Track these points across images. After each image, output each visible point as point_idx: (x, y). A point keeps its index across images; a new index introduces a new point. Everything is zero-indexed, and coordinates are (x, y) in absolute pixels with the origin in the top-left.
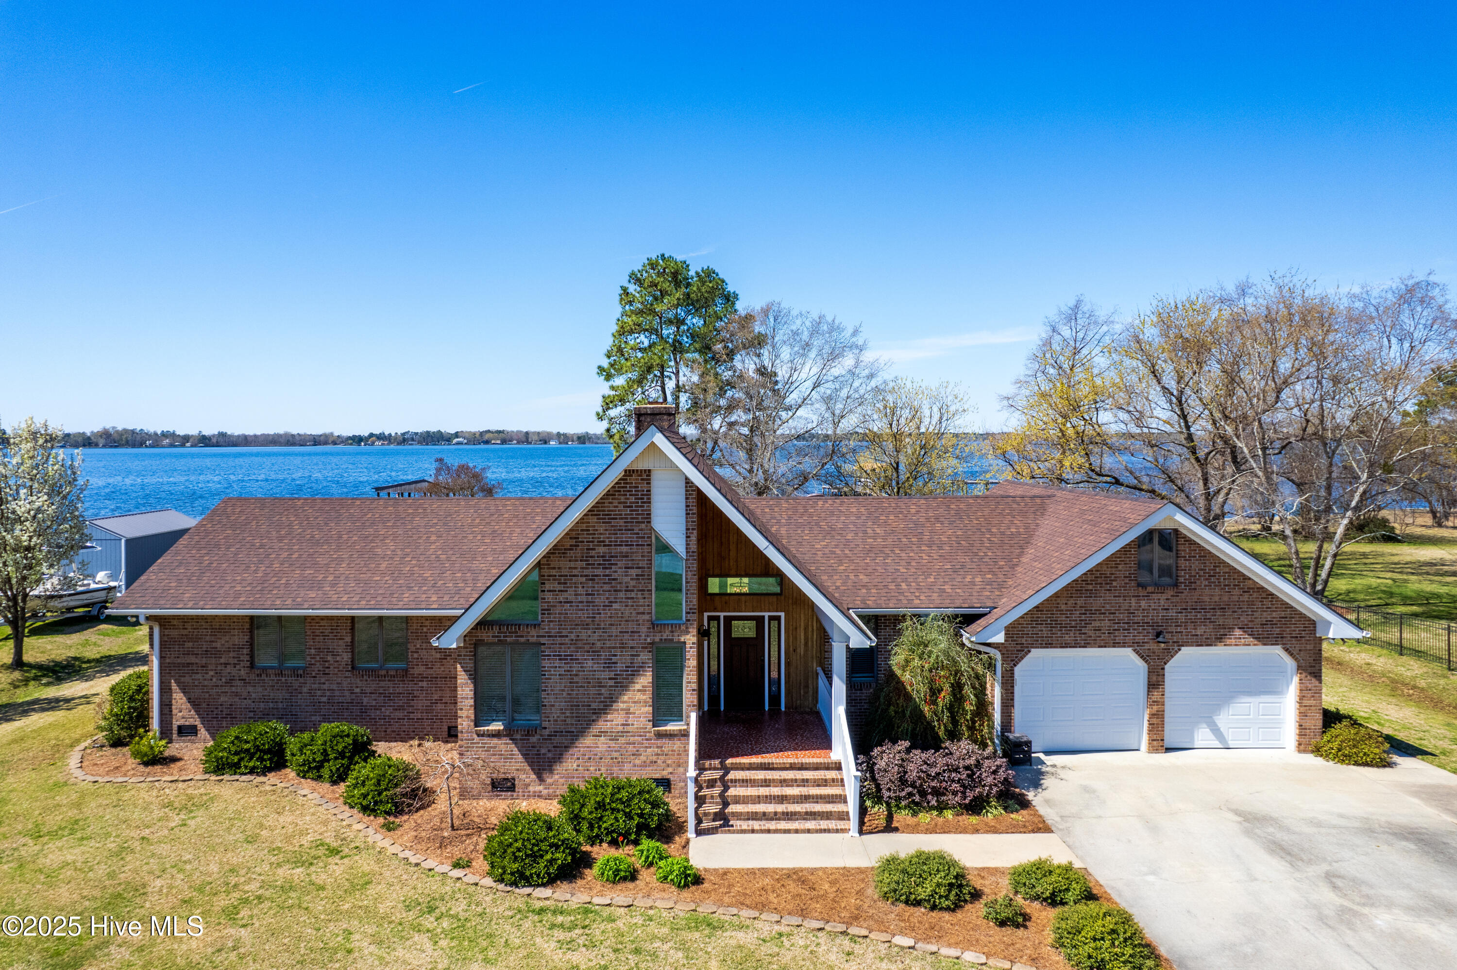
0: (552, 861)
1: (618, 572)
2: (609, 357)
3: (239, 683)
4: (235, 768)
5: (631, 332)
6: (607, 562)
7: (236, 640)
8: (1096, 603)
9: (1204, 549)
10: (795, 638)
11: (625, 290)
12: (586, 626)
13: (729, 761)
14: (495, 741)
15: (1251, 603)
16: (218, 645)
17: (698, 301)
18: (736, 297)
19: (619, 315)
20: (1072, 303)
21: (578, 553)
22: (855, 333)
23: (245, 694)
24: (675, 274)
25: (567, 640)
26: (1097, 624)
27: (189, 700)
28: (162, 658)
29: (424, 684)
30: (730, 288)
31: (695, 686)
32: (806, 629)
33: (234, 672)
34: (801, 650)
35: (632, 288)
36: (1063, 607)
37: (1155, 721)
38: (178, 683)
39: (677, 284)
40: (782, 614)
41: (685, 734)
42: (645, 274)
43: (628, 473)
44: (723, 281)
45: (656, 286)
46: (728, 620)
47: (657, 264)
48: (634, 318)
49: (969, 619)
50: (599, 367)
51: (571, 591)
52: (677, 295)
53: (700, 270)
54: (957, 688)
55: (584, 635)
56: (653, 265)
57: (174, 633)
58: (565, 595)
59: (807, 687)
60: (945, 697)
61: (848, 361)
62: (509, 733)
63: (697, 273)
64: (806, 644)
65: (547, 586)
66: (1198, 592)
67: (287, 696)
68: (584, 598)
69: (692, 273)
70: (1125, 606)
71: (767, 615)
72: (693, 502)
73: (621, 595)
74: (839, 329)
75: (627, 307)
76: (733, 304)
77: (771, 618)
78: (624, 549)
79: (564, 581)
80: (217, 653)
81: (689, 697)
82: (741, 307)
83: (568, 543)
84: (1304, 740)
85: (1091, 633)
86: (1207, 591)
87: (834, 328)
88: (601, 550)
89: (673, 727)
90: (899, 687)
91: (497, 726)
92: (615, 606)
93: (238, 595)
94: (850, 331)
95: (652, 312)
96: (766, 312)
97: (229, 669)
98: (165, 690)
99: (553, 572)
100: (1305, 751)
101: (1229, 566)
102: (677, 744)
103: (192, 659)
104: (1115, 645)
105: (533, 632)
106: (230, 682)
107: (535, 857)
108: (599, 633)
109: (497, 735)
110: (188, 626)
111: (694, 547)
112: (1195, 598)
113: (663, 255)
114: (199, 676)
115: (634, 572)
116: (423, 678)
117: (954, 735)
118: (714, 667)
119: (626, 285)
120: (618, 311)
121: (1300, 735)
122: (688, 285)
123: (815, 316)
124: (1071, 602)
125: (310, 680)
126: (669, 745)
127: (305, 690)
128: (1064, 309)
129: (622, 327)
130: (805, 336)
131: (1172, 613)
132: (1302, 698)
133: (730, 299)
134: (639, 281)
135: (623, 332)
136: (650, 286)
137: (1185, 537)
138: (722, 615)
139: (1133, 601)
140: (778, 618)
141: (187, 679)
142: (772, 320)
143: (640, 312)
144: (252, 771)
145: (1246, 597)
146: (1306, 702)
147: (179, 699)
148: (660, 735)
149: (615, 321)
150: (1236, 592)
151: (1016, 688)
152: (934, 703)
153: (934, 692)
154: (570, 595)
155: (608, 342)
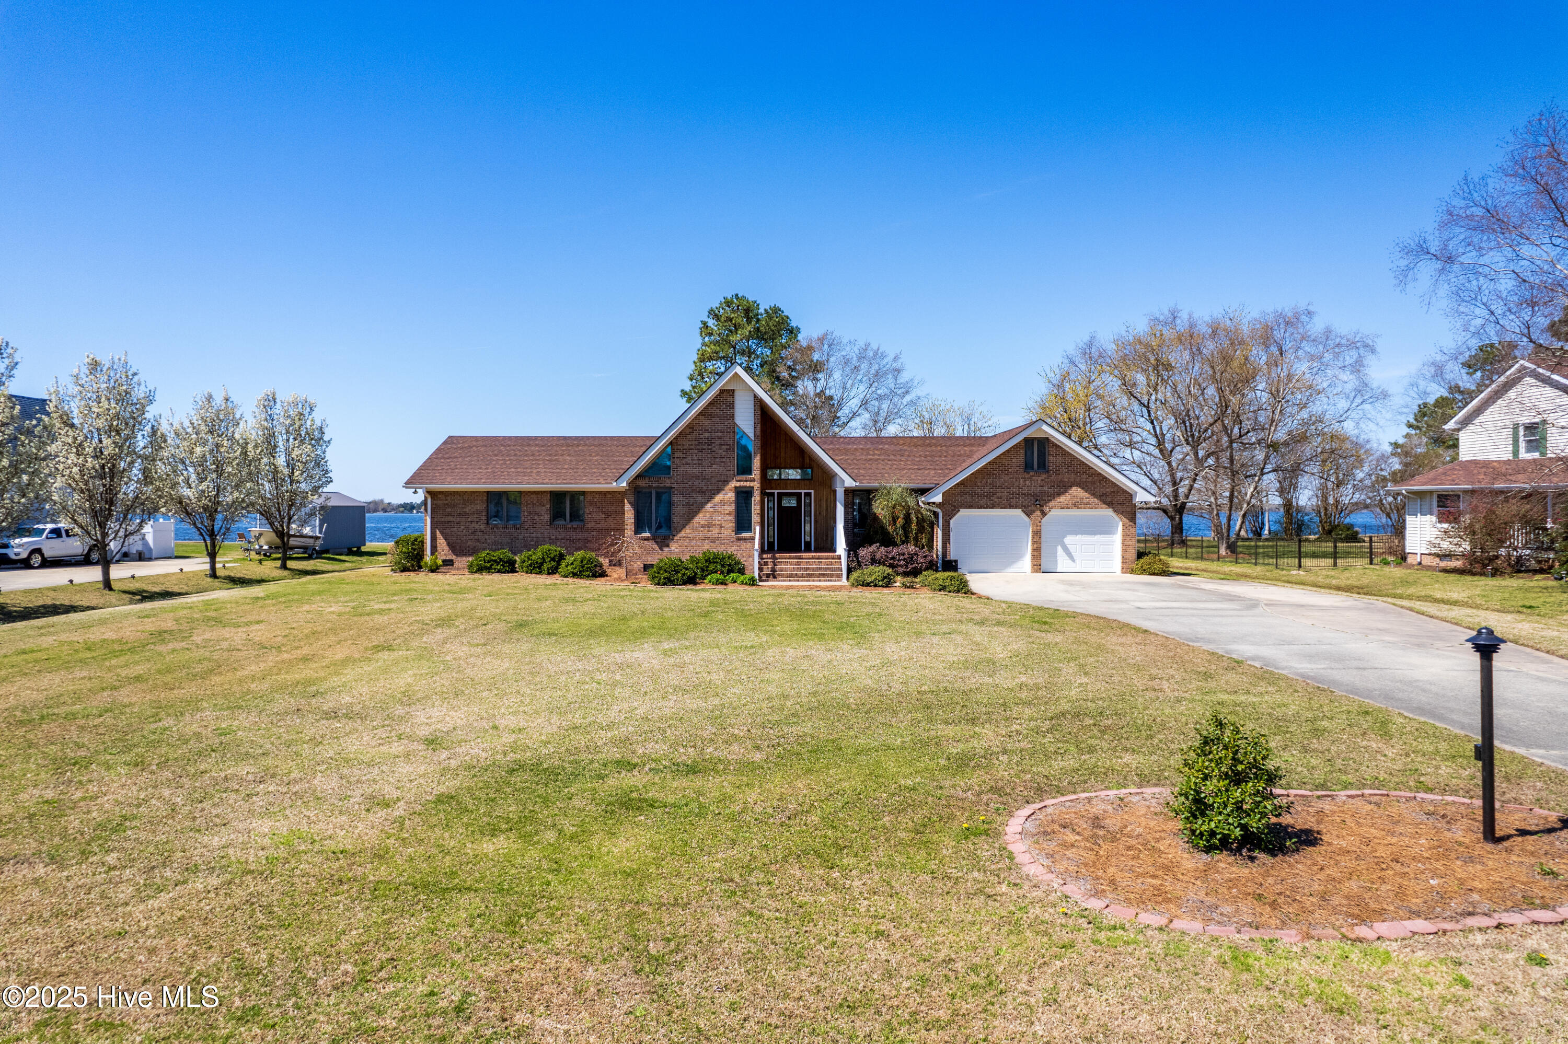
0: (684, 574)
1: (716, 447)
2: (691, 380)
3: (479, 533)
4: (488, 570)
5: (711, 359)
6: (710, 441)
7: (478, 507)
8: (999, 482)
9: (1064, 450)
10: (820, 506)
11: (705, 324)
12: (698, 478)
13: (777, 555)
14: (646, 542)
15: (1093, 483)
16: (467, 510)
17: (765, 333)
18: (798, 330)
19: (699, 346)
20: (1086, 339)
21: (693, 436)
22: (896, 358)
23: (483, 540)
24: (747, 311)
25: (687, 486)
26: (1000, 494)
27: (449, 544)
28: (432, 518)
29: (595, 533)
30: (793, 324)
31: (759, 512)
32: (827, 500)
33: (477, 526)
34: (824, 513)
35: (711, 322)
36: (979, 484)
37: (1035, 553)
38: (442, 533)
39: (749, 320)
40: (812, 491)
41: (753, 539)
42: (722, 311)
43: (722, 391)
44: (788, 318)
45: (731, 321)
46: (780, 496)
47: (732, 302)
48: (713, 347)
49: (923, 491)
50: (682, 391)
51: (689, 458)
52: (749, 328)
53: (768, 308)
54: (907, 517)
55: (696, 482)
56: (728, 303)
57: (440, 502)
58: (686, 460)
59: (827, 536)
60: (900, 522)
61: (890, 382)
62: (654, 538)
63: (766, 310)
64: (827, 509)
65: (676, 455)
66: (1060, 476)
67: (509, 541)
68: (697, 462)
69: (762, 311)
70: (1017, 484)
71: (803, 492)
72: (758, 408)
73: (718, 460)
74: (883, 356)
75: (707, 339)
76: (796, 336)
77: (805, 494)
78: (720, 434)
79: (685, 452)
80: (466, 515)
81: (756, 518)
82: (803, 338)
83: (688, 431)
84: (1126, 566)
85: (996, 500)
86: (1067, 475)
87: (878, 355)
88: (707, 435)
89: (745, 535)
90: (875, 518)
91: (647, 535)
92: (714, 466)
93: (481, 479)
94: (891, 356)
95: (728, 342)
96: (821, 340)
97: (474, 524)
98: (434, 538)
99: (679, 447)
100: (1126, 573)
101: (1080, 460)
102: (749, 545)
103: (451, 519)
104: (1011, 507)
105: (668, 481)
106: (474, 533)
107: (677, 572)
108: (705, 481)
109: (647, 539)
110: (449, 498)
111: (759, 433)
112: (1059, 480)
113: (737, 295)
114: (455, 529)
115: (724, 447)
116: (593, 529)
117: (905, 542)
118: (771, 533)
119: (706, 319)
120: (697, 342)
121: (1123, 563)
122: (758, 320)
123: (861, 344)
124: (984, 481)
125: (524, 531)
126: (744, 545)
127: (521, 537)
128: (1081, 345)
129: (702, 355)
130: (855, 362)
131: (1045, 489)
132: (1124, 540)
133: (793, 332)
134: (717, 317)
135: (703, 359)
136: (725, 321)
137: (1053, 443)
138: (776, 491)
139: (1022, 481)
140: (808, 495)
141: (447, 531)
142: (826, 346)
143: (717, 343)
144: (499, 571)
145: (1090, 479)
146: (1126, 543)
147: (441, 542)
148: (739, 539)
149: (696, 351)
150: (1084, 476)
151: (952, 534)
152: (895, 525)
153: (894, 520)
154: (689, 460)
155: (690, 368)
